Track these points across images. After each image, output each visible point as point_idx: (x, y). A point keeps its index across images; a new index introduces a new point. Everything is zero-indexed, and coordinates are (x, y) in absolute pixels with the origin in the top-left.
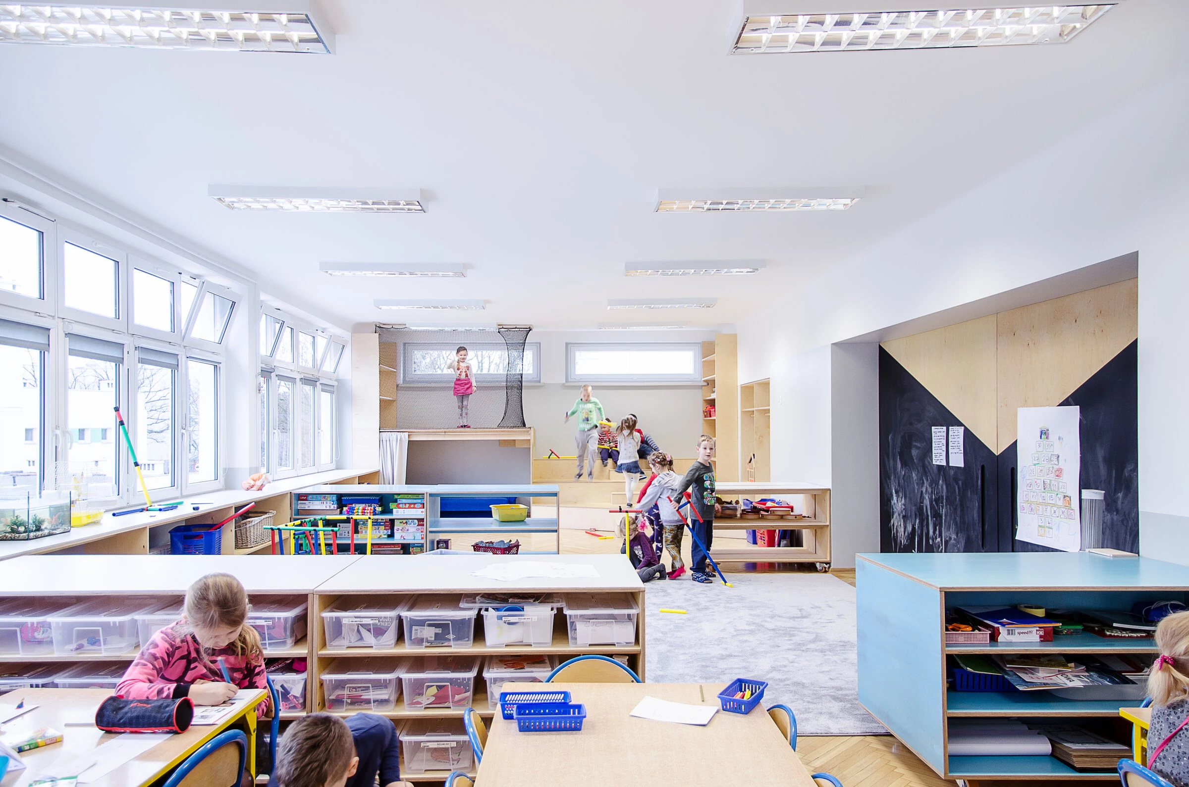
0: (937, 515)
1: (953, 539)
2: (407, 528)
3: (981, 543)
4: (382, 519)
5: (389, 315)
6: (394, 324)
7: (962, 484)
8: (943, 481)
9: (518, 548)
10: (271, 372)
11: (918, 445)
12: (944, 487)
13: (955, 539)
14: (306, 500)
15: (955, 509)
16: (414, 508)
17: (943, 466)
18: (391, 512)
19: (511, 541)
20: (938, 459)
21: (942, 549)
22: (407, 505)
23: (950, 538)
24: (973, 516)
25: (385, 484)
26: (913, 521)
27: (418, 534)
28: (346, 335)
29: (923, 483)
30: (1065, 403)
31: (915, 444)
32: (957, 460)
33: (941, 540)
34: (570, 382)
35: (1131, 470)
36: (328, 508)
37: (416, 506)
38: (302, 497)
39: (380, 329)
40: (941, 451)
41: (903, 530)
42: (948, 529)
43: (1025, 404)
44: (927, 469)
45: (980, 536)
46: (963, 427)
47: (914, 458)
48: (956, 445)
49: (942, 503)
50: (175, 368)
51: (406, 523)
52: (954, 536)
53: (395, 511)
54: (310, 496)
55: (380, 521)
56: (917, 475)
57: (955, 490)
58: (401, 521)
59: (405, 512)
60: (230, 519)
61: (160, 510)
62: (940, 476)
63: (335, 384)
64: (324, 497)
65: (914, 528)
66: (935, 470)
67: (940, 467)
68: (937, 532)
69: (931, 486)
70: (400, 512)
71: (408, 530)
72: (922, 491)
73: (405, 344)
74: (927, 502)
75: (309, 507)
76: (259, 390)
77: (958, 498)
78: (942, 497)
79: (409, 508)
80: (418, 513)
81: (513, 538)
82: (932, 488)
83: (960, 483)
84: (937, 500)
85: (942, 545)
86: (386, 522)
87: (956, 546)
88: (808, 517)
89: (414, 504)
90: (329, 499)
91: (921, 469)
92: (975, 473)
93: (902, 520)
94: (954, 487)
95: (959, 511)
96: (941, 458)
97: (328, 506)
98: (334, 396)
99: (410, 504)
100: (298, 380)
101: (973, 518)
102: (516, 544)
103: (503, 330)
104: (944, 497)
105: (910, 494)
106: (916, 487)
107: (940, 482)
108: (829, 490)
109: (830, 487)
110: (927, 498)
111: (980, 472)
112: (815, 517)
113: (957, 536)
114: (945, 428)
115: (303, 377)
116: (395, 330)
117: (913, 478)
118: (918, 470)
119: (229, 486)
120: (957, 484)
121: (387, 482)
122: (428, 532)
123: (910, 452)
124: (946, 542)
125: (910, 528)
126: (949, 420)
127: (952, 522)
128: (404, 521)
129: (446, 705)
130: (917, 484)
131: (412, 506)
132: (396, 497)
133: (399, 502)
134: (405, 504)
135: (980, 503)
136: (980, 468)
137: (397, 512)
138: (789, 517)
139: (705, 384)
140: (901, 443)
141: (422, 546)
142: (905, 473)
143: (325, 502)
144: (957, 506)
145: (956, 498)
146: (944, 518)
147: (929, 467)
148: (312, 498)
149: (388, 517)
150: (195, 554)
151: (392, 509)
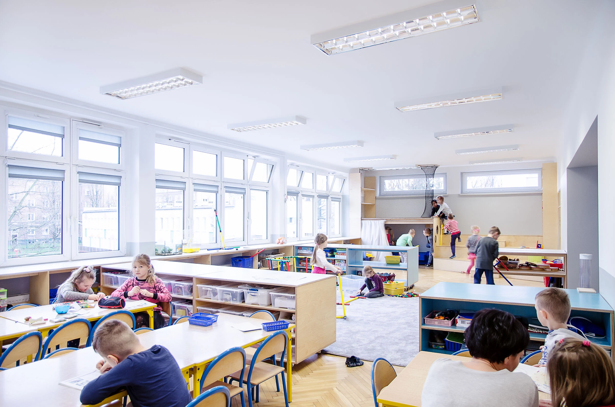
2: (340, 264)
4: (331, 260)
5: (366, 164)
6: (369, 168)
9: (394, 277)
10: (298, 194)
14: (301, 249)
16: (344, 255)
19: (390, 273)
22: (341, 254)
28: (346, 175)
34: (464, 193)
36: (309, 253)
37: (345, 254)
38: (300, 248)
39: (362, 170)
50: (244, 194)
51: (340, 261)
54: (303, 248)
55: (330, 260)
58: (338, 260)
59: (340, 257)
60: (256, 255)
61: (225, 249)
63: (341, 197)
64: (308, 248)
70: (338, 256)
71: (340, 265)
73: (380, 177)
75: (302, 252)
76: (285, 202)
79: (342, 255)
80: (344, 257)
81: (391, 272)
86: (333, 261)
89: (344, 253)
90: (310, 249)
97: (309, 252)
98: (341, 203)
100: (316, 196)
102: (393, 275)
103: (423, 168)
108: (566, 254)
115: (318, 195)
119: (273, 242)
122: (348, 266)
128: (339, 261)
131: (343, 254)
132: (336, 249)
133: (337, 252)
134: (340, 253)
137: (337, 256)
143: (308, 250)
148: (304, 248)
149: (333, 258)
150: (239, 267)
151: (335, 255)
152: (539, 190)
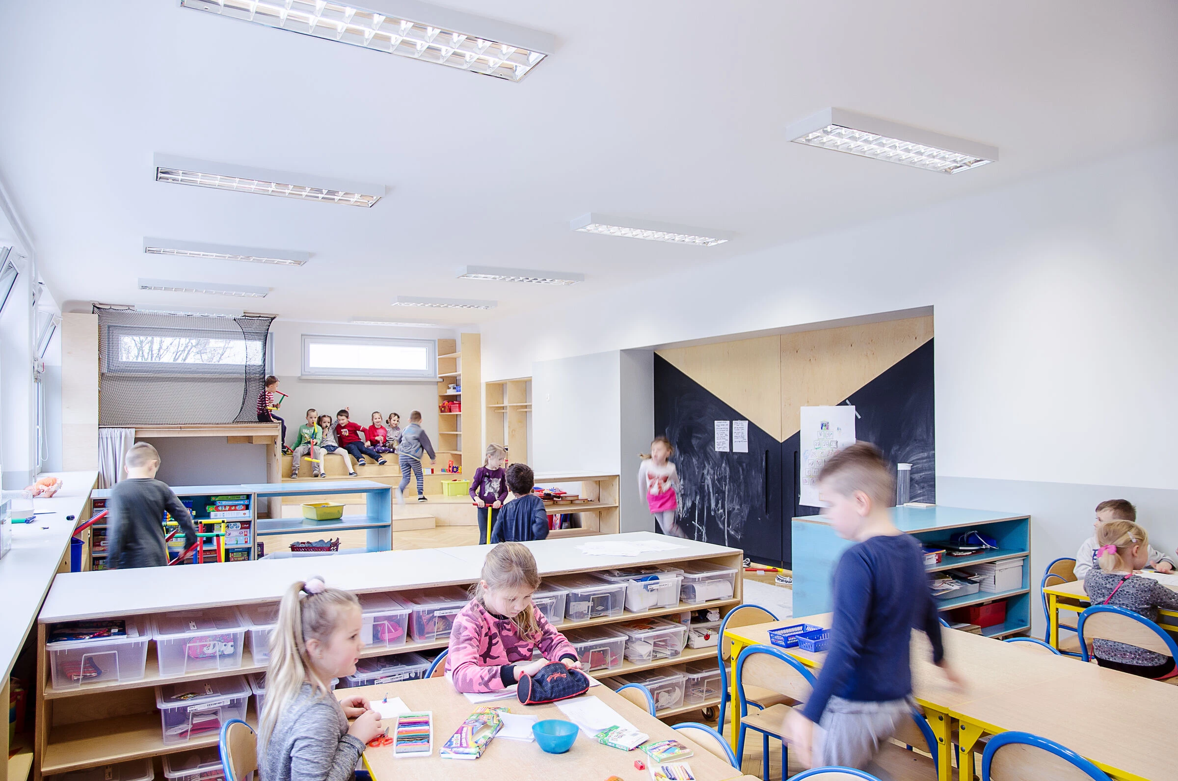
0: (719, 492)
1: (736, 509)
2: (228, 532)
3: (765, 510)
6: (114, 305)
7: (746, 467)
8: (726, 464)
9: (338, 547)
11: (699, 436)
12: (728, 469)
13: (738, 509)
15: (739, 486)
16: (235, 510)
17: (726, 452)
18: (208, 516)
19: (331, 540)
20: (721, 445)
21: (725, 518)
22: (227, 508)
23: (734, 509)
24: (758, 490)
25: (105, 488)
26: (693, 498)
27: (241, 538)
29: (705, 466)
30: (843, 403)
31: (695, 435)
32: (741, 446)
33: (724, 511)
35: (896, 450)
37: (237, 508)
38: (98, 503)
39: (101, 310)
40: (724, 440)
41: (681, 506)
42: (732, 501)
43: (808, 403)
44: (709, 456)
45: (764, 505)
46: (747, 421)
47: (695, 447)
48: (740, 435)
49: (725, 481)
51: (227, 527)
52: (737, 507)
53: (212, 514)
56: (697, 461)
57: (739, 471)
58: (221, 525)
59: (225, 514)
62: (723, 461)
65: (694, 504)
66: (718, 456)
67: (722, 454)
68: (720, 505)
69: (713, 468)
70: (219, 516)
71: (229, 534)
72: (703, 473)
73: (109, 327)
74: (708, 481)
77: (742, 477)
78: (726, 477)
79: (230, 510)
80: (241, 515)
82: (714, 470)
83: (744, 465)
84: (719, 480)
85: (725, 515)
87: (740, 514)
88: (591, 501)
89: (235, 506)
91: (702, 456)
92: (760, 457)
93: (681, 498)
94: (738, 468)
95: (742, 487)
96: (724, 445)
99: (231, 506)
101: (758, 492)
102: (336, 543)
104: (728, 477)
105: (689, 476)
106: (697, 470)
107: (724, 465)
108: (619, 476)
109: (619, 473)
110: (709, 478)
111: (764, 455)
112: (599, 500)
113: (741, 506)
114: (728, 422)
116: (114, 311)
117: (693, 463)
118: (698, 456)
120: (742, 466)
121: (108, 484)
122: (256, 535)
123: (691, 441)
124: (729, 513)
125: (689, 504)
126: (732, 415)
127: (735, 496)
128: (225, 525)
129: (603, 667)
130: (698, 468)
131: (233, 508)
132: (213, 499)
133: (218, 504)
134: (225, 506)
135: (765, 481)
136: (764, 452)
137: (216, 515)
138: (577, 502)
139: (441, 380)
140: (679, 434)
141: (248, 550)
142: (684, 460)
144: (740, 483)
145: (740, 477)
146: (727, 493)
147: (711, 454)
149: (205, 522)
151: (209, 513)
152: (429, 376)
